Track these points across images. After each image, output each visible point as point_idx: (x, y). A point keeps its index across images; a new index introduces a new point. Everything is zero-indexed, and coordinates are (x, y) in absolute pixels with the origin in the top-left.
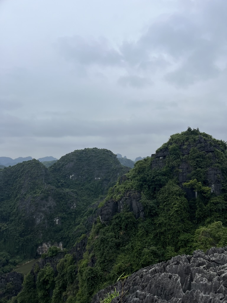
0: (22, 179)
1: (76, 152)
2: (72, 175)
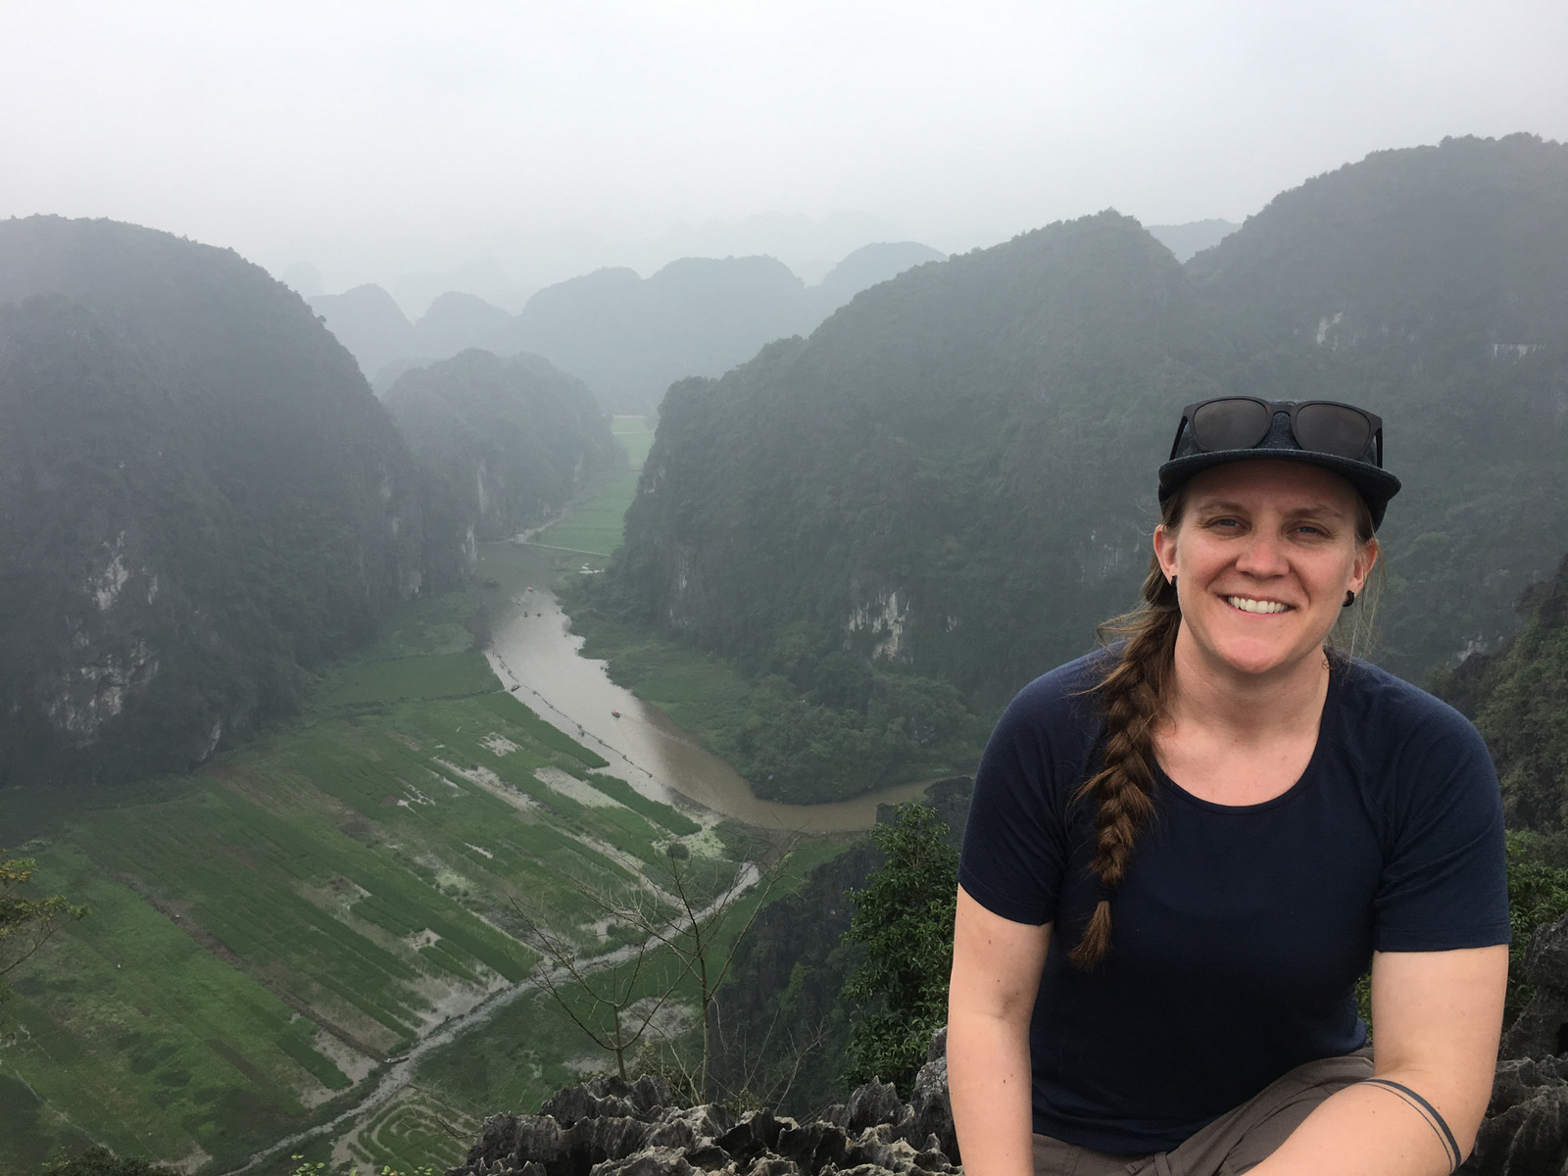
1: (1381, 162)
2: (1331, 318)
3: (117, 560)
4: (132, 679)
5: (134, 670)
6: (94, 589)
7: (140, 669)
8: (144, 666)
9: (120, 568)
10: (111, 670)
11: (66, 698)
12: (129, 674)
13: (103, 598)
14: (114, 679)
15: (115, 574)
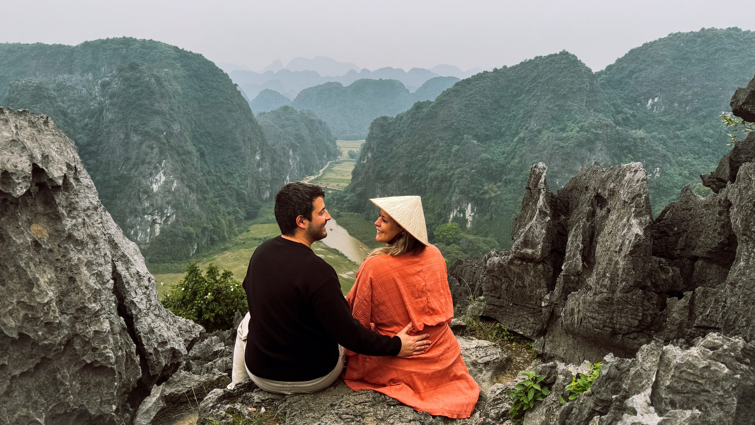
0: (533, 96)
1: (675, 37)
2: (653, 99)
3: (161, 172)
4: (164, 221)
5: (165, 218)
6: (152, 183)
7: (168, 217)
8: (169, 216)
9: (162, 175)
10: (156, 217)
11: (138, 227)
12: (163, 219)
13: (155, 187)
14: (157, 221)
15: (160, 177)
